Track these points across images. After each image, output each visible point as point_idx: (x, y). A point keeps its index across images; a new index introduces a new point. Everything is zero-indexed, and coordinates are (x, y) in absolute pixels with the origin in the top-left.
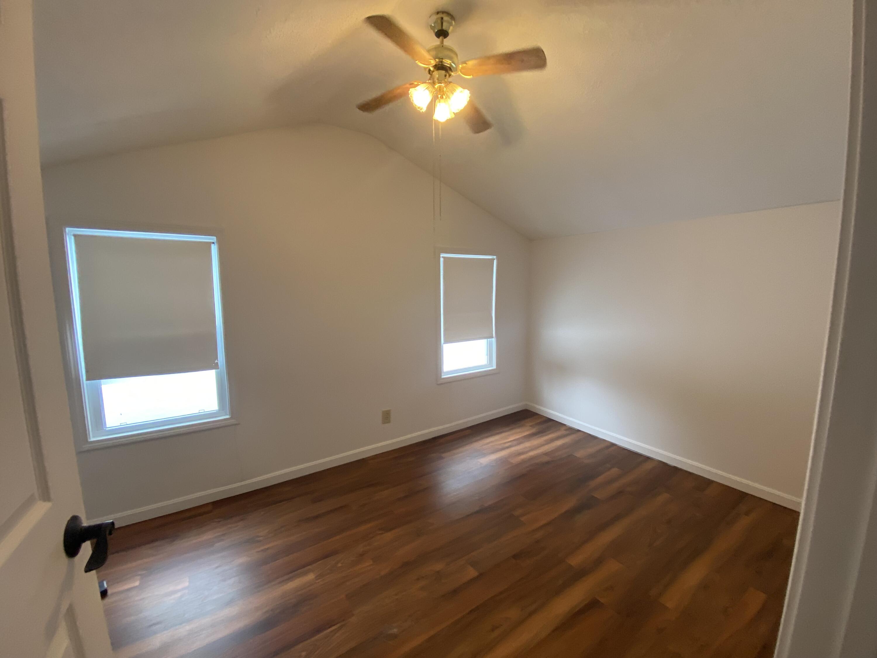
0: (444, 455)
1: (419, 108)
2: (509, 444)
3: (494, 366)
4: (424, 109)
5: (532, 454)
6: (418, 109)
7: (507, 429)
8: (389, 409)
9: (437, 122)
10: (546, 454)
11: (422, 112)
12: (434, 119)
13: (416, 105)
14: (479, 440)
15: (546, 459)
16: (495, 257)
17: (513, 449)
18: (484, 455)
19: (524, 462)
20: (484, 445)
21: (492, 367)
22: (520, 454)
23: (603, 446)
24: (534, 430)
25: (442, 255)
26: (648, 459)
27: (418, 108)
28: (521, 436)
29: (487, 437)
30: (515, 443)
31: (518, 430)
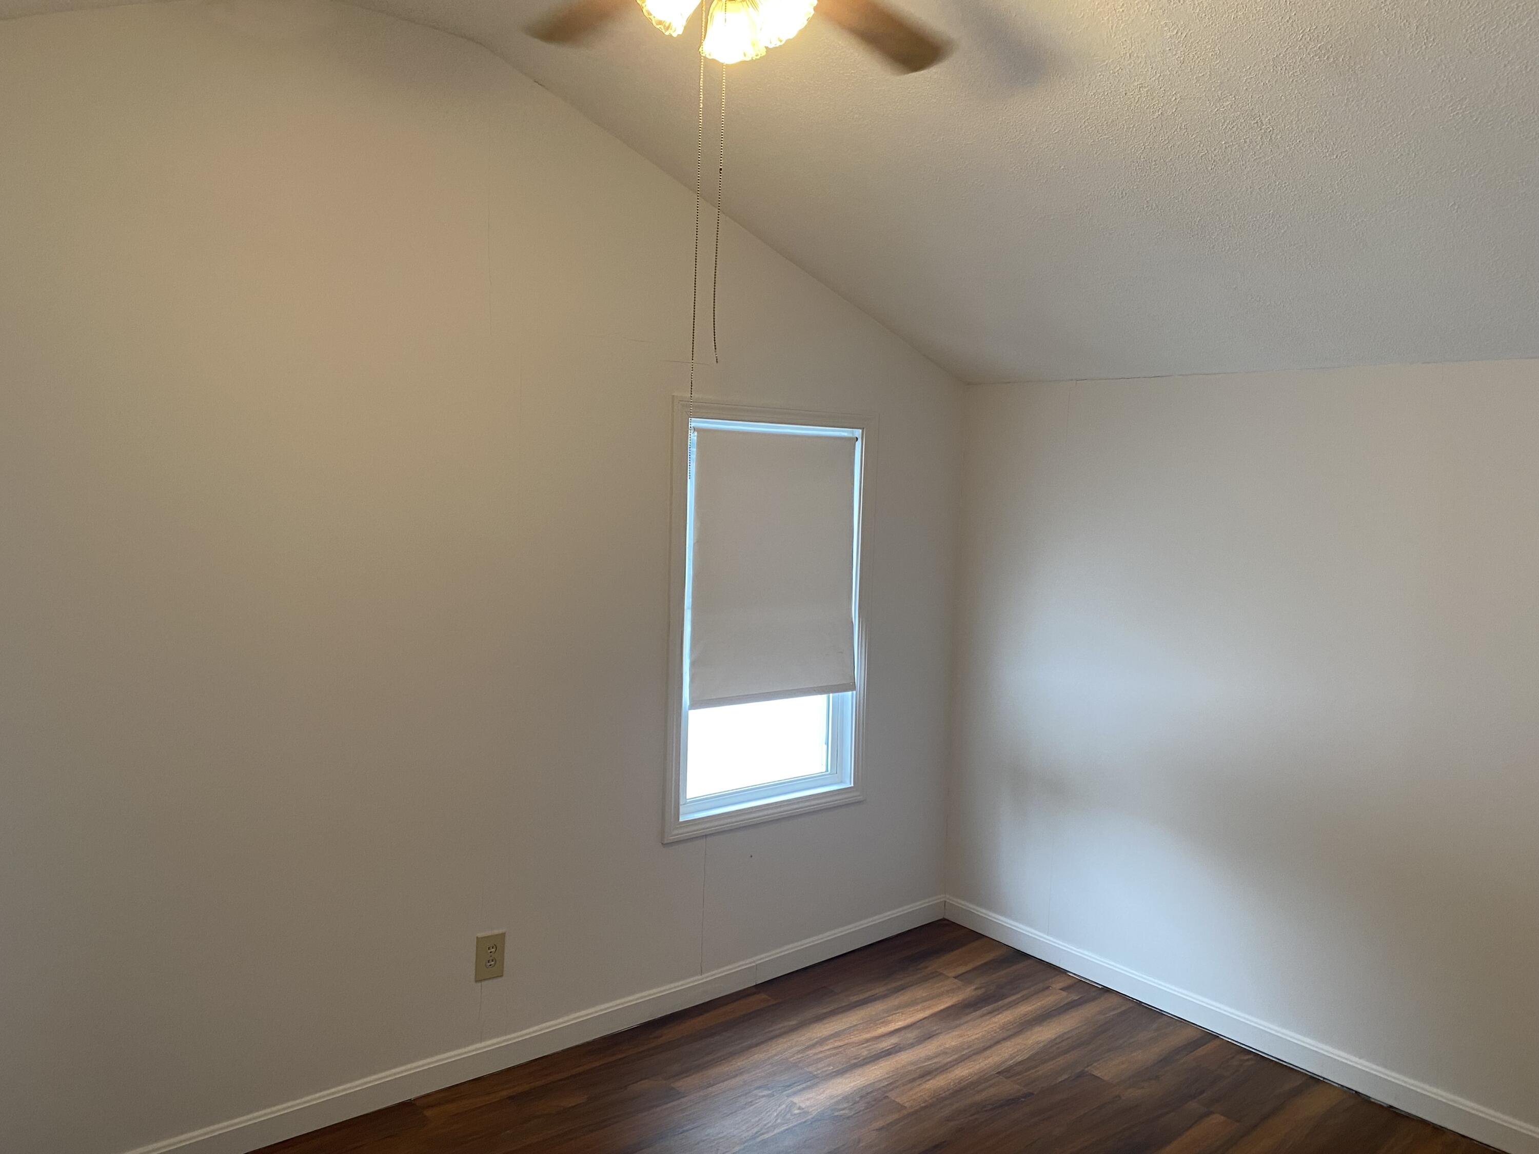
0: (680, 1084)
1: (660, 23)
2: (894, 1040)
3: (848, 781)
4: (677, 29)
5: (962, 1072)
6: (658, 27)
7: (879, 990)
8: (500, 931)
9: (712, 64)
10: (1006, 1072)
11: (671, 36)
12: (703, 55)
13: (650, 14)
14: (793, 1029)
15: (1009, 1088)
16: (858, 433)
17: (904, 1058)
18: (814, 1080)
19: (939, 1100)
20: (813, 1046)
21: (842, 782)
22: (927, 1074)
23: (1178, 1039)
24: (968, 992)
25: (694, 423)
26: (1313, 1081)
27: (657, 25)
28: (927, 1013)
29: (820, 1019)
30: (911, 1035)
31: (919, 992)
